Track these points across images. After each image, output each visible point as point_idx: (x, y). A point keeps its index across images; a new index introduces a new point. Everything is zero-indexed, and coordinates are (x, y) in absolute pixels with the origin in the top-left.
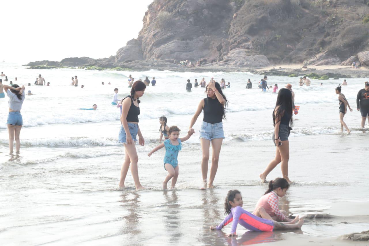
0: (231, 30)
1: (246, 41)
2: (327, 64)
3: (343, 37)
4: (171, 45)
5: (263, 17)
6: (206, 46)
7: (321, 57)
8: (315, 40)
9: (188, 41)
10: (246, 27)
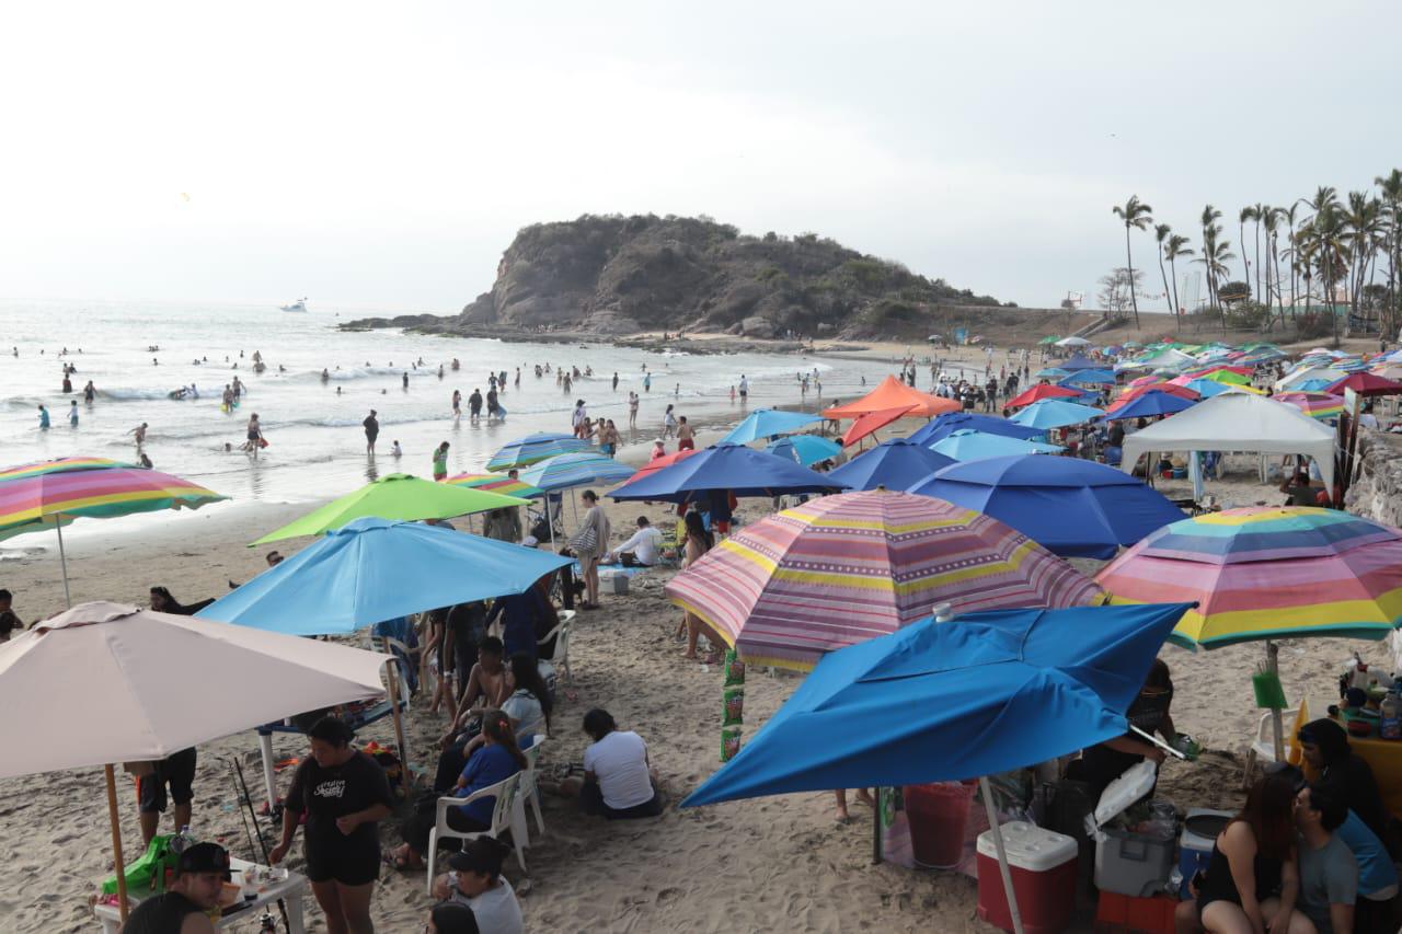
0: (600, 287)
1: (615, 300)
2: (708, 331)
3: (730, 299)
4: (527, 303)
5: (637, 272)
6: (573, 305)
7: (701, 323)
8: (698, 301)
9: (551, 298)
10: (615, 284)
